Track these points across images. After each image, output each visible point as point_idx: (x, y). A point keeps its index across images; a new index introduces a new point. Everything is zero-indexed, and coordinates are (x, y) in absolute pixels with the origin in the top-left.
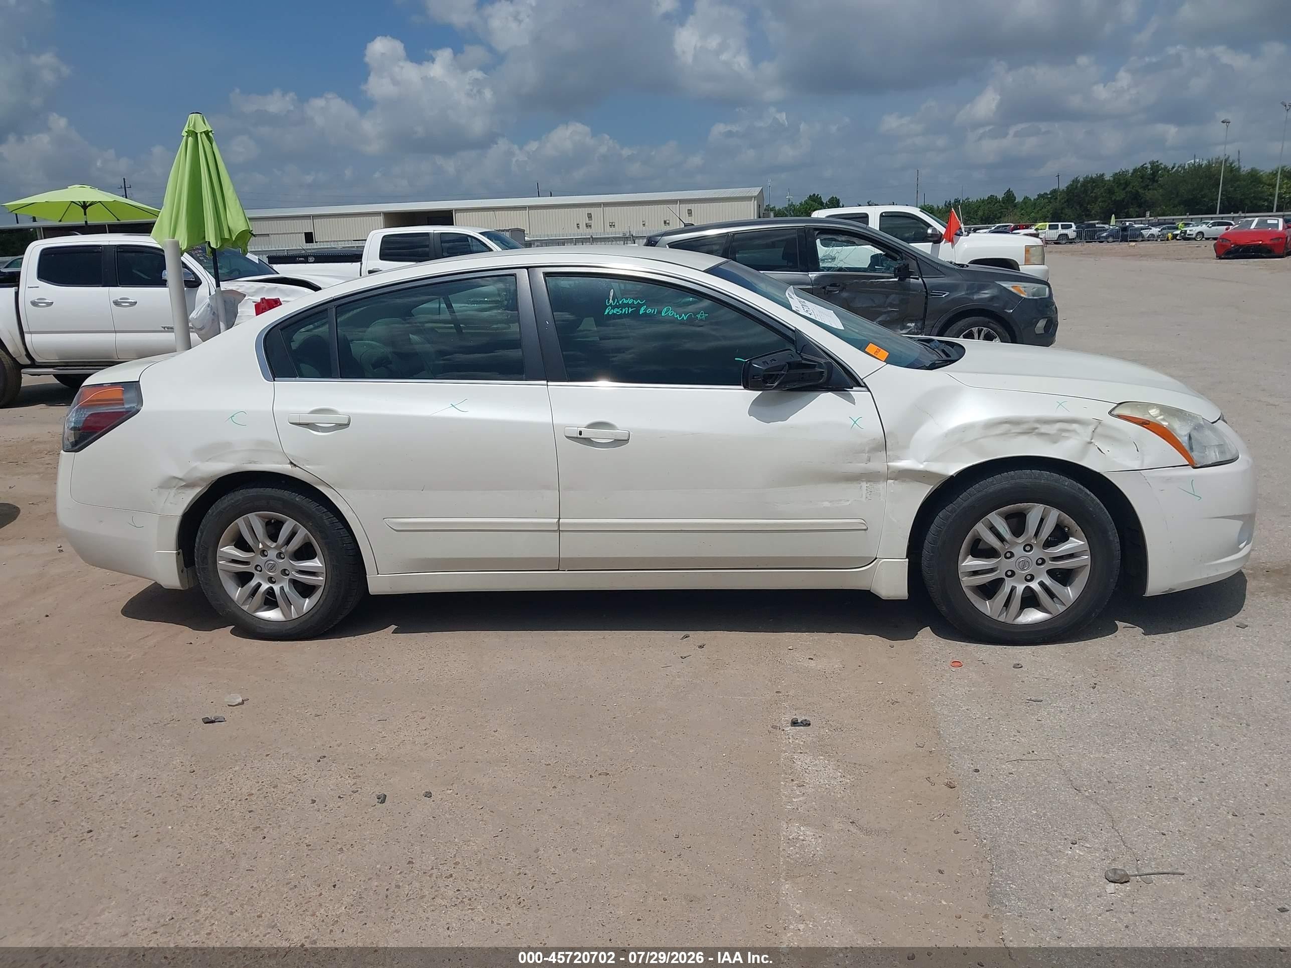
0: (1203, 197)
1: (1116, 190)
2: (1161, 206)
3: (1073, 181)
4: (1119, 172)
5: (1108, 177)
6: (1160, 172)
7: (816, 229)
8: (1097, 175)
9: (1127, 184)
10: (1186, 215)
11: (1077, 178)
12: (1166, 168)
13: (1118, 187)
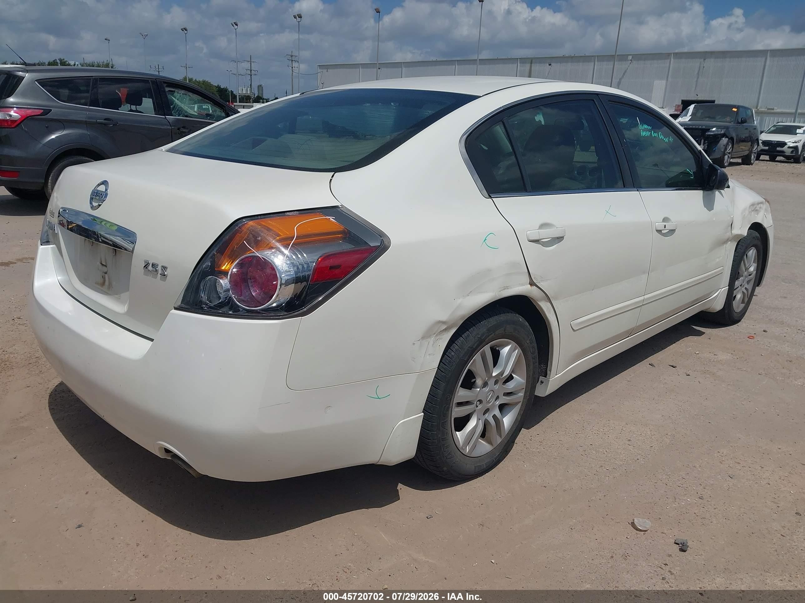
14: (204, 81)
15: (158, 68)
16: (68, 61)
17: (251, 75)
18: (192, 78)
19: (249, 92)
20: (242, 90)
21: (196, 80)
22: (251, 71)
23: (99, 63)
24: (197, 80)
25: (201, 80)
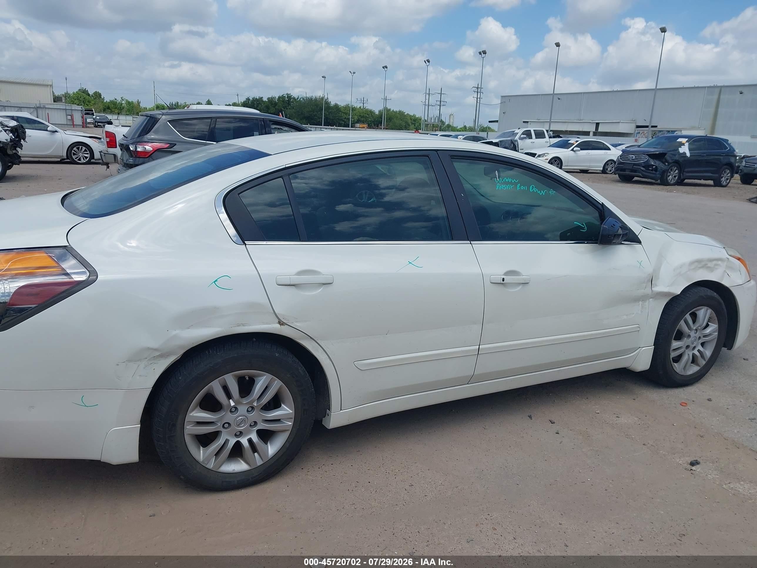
0: (315, 116)
1: (271, 107)
2: (294, 118)
3: (247, 99)
4: (271, 97)
5: (265, 99)
6: (291, 100)
7: (271, 121)
8: (259, 97)
9: (276, 104)
10: (308, 125)
11: (249, 97)
12: (294, 98)
13: (271, 105)
14: (400, 112)
15: (363, 101)
16: (293, 96)
17: (440, 106)
18: (390, 109)
19: (436, 121)
20: (431, 119)
21: (393, 110)
22: (440, 102)
23: (316, 97)
24: (395, 110)
25: (398, 110)
